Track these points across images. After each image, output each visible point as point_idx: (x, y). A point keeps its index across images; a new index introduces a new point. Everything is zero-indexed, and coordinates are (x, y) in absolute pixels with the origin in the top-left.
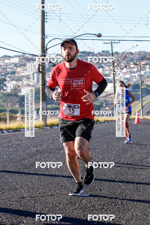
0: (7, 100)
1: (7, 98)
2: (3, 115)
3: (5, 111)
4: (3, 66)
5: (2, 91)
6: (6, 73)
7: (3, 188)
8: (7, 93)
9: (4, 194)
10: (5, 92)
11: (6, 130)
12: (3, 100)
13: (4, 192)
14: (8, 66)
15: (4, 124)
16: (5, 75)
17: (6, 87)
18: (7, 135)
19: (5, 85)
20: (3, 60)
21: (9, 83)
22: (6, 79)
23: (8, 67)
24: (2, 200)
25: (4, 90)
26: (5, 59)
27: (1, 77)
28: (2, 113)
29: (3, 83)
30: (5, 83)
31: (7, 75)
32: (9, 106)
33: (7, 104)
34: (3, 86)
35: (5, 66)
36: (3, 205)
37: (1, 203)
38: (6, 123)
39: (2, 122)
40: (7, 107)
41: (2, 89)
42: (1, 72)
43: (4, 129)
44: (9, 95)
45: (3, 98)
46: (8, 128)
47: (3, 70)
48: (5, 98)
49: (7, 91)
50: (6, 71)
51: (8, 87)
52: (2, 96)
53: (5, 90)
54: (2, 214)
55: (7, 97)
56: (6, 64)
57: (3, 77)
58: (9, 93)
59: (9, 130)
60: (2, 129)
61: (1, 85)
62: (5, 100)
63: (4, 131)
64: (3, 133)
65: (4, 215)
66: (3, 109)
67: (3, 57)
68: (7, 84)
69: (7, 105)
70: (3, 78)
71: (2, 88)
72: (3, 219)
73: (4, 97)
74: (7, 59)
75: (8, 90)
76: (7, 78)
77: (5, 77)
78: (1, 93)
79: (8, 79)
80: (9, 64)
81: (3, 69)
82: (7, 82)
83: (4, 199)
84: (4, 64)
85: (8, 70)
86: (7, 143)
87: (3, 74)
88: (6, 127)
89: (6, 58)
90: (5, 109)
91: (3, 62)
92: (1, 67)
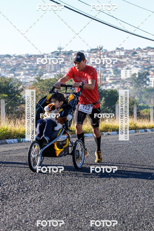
0: (150, 95)
1: (150, 94)
2: (145, 112)
3: (148, 107)
4: (146, 58)
5: (145, 86)
6: (149, 66)
7: (150, 192)
8: (150, 88)
9: (151, 198)
10: (147, 87)
11: (150, 128)
12: (146, 95)
13: (151, 196)
14: (151, 58)
15: (147, 121)
16: (148, 69)
17: (149, 81)
18: (151, 134)
19: (148, 80)
20: (146, 52)
21: (153, 77)
22: (149, 73)
23: (151, 60)
24: (149, 204)
25: (146, 84)
26: (148, 51)
27: (144, 70)
28: (145, 110)
29: (145, 77)
30: (148, 77)
31: (150, 69)
32: (152, 102)
33: (150, 100)
34: (146, 80)
35: (148, 59)
36: (151, 210)
37: (149, 208)
38: (150, 121)
39: (145, 119)
40: (150, 103)
41: (144, 84)
42: (144, 65)
43: (147, 127)
44: (152, 91)
45: (145, 94)
46: (151, 127)
47: (147, 63)
48: (147, 94)
49: (150, 86)
50: (149, 64)
51: (151, 82)
52: (144, 91)
53: (148, 85)
54: (150, 220)
55: (150, 92)
56: (149, 57)
57: (146, 70)
58: (152, 88)
59: (153, 129)
60: (145, 127)
61: (143, 79)
62: (148, 96)
63: (147, 129)
64: (146, 131)
65: (152, 222)
66: (145, 105)
67: (146, 48)
68: (150, 79)
69: (150, 102)
70: (145, 72)
71: (145, 82)
72: (152, 226)
73: (146, 92)
74: (150, 51)
75: (151, 84)
76: (150, 71)
77: (148, 70)
78: (144, 87)
79: (151, 73)
80: (153, 56)
81: (145, 62)
82: (150, 76)
83: (152, 204)
84: (148, 56)
85: (151, 63)
86: (151, 143)
87: (146, 67)
88: (149, 125)
89: (149, 49)
90: (147, 106)
91: (146, 54)
92: (144, 60)
